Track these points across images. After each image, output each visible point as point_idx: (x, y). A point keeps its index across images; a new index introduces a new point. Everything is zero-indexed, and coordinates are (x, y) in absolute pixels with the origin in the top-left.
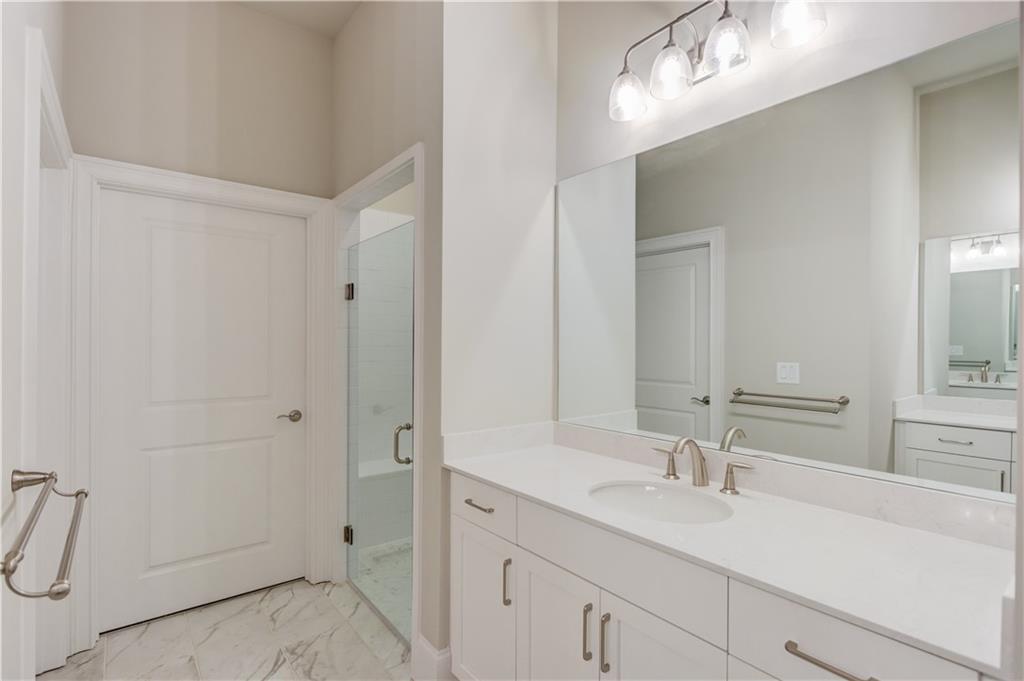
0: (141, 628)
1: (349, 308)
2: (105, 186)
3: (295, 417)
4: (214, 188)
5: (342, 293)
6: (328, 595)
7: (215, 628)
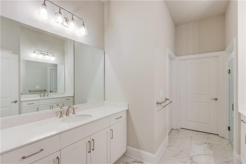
0: (186, 130)
1: (229, 75)
2: (181, 60)
3: (216, 99)
4: (197, 56)
5: (228, 72)
6: (222, 140)
7: (197, 134)
